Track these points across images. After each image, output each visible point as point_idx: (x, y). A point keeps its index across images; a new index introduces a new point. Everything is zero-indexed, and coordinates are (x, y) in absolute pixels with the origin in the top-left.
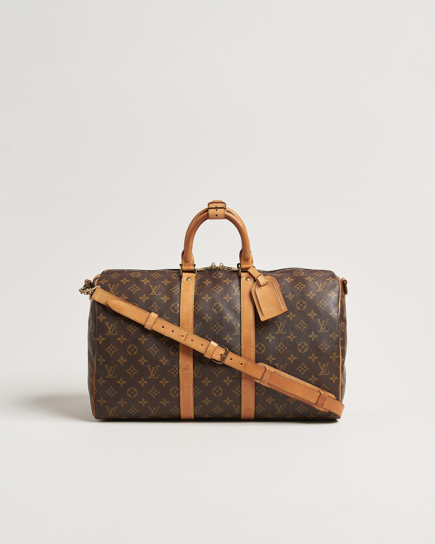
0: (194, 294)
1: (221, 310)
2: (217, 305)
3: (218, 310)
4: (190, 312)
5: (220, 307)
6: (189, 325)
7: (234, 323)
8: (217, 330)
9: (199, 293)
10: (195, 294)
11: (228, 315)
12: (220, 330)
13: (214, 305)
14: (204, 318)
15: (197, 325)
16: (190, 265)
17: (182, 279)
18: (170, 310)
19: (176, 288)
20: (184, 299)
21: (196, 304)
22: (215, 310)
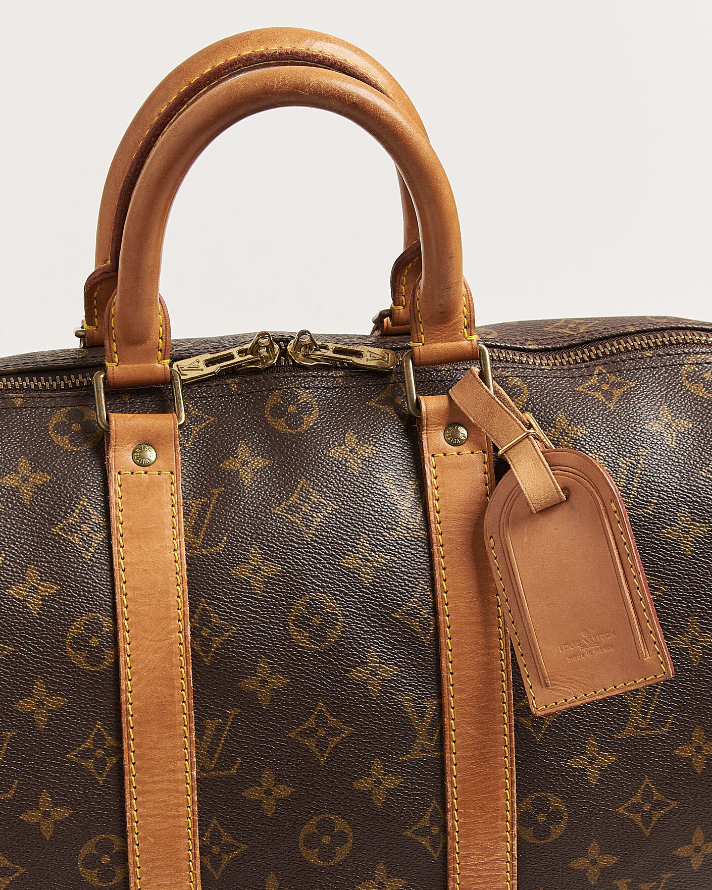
0: (184, 547)
1: (334, 635)
2: (314, 608)
3: (318, 635)
4: (175, 662)
5: (330, 621)
6: (173, 726)
7: (406, 700)
8: (322, 745)
9: (210, 541)
10: (189, 547)
11: (372, 656)
12: (337, 739)
13: (300, 606)
14: (250, 684)
15: (211, 725)
16: (148, 356)
17: (111, 454)
18: (65, 660)
19: (85, 517)
20: (135, 589)
21: (204, 609)
22: (302, 639)
